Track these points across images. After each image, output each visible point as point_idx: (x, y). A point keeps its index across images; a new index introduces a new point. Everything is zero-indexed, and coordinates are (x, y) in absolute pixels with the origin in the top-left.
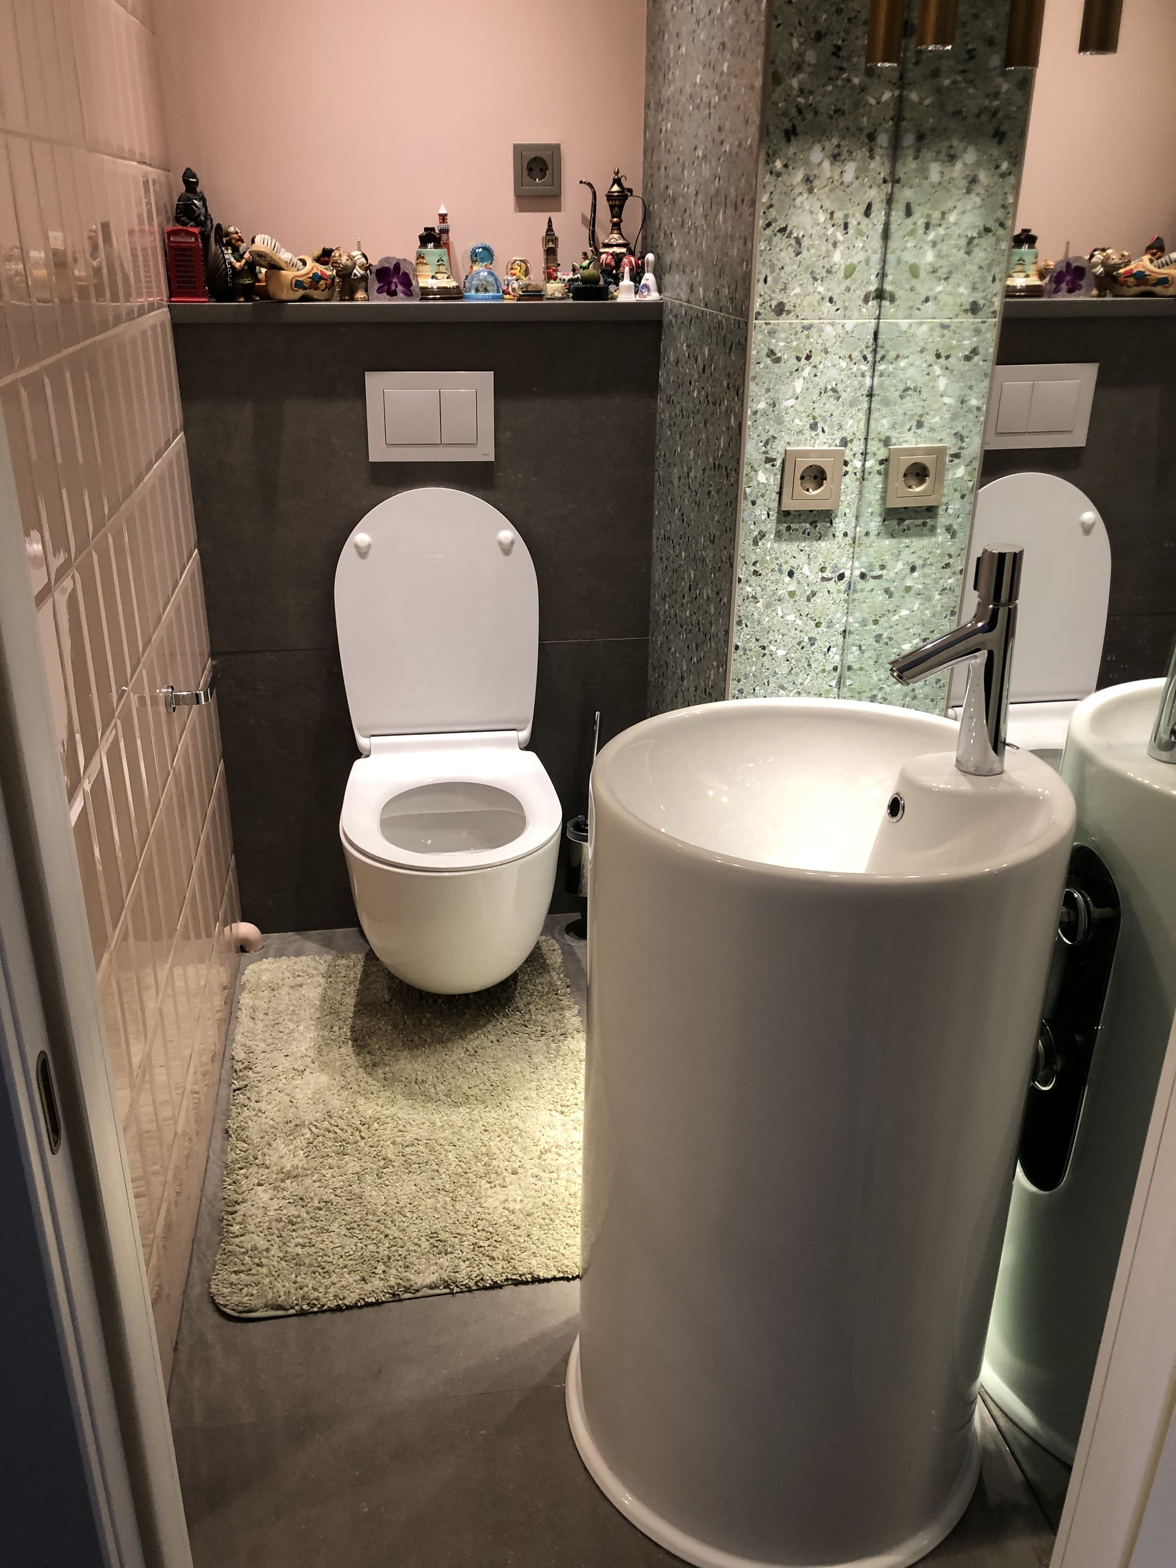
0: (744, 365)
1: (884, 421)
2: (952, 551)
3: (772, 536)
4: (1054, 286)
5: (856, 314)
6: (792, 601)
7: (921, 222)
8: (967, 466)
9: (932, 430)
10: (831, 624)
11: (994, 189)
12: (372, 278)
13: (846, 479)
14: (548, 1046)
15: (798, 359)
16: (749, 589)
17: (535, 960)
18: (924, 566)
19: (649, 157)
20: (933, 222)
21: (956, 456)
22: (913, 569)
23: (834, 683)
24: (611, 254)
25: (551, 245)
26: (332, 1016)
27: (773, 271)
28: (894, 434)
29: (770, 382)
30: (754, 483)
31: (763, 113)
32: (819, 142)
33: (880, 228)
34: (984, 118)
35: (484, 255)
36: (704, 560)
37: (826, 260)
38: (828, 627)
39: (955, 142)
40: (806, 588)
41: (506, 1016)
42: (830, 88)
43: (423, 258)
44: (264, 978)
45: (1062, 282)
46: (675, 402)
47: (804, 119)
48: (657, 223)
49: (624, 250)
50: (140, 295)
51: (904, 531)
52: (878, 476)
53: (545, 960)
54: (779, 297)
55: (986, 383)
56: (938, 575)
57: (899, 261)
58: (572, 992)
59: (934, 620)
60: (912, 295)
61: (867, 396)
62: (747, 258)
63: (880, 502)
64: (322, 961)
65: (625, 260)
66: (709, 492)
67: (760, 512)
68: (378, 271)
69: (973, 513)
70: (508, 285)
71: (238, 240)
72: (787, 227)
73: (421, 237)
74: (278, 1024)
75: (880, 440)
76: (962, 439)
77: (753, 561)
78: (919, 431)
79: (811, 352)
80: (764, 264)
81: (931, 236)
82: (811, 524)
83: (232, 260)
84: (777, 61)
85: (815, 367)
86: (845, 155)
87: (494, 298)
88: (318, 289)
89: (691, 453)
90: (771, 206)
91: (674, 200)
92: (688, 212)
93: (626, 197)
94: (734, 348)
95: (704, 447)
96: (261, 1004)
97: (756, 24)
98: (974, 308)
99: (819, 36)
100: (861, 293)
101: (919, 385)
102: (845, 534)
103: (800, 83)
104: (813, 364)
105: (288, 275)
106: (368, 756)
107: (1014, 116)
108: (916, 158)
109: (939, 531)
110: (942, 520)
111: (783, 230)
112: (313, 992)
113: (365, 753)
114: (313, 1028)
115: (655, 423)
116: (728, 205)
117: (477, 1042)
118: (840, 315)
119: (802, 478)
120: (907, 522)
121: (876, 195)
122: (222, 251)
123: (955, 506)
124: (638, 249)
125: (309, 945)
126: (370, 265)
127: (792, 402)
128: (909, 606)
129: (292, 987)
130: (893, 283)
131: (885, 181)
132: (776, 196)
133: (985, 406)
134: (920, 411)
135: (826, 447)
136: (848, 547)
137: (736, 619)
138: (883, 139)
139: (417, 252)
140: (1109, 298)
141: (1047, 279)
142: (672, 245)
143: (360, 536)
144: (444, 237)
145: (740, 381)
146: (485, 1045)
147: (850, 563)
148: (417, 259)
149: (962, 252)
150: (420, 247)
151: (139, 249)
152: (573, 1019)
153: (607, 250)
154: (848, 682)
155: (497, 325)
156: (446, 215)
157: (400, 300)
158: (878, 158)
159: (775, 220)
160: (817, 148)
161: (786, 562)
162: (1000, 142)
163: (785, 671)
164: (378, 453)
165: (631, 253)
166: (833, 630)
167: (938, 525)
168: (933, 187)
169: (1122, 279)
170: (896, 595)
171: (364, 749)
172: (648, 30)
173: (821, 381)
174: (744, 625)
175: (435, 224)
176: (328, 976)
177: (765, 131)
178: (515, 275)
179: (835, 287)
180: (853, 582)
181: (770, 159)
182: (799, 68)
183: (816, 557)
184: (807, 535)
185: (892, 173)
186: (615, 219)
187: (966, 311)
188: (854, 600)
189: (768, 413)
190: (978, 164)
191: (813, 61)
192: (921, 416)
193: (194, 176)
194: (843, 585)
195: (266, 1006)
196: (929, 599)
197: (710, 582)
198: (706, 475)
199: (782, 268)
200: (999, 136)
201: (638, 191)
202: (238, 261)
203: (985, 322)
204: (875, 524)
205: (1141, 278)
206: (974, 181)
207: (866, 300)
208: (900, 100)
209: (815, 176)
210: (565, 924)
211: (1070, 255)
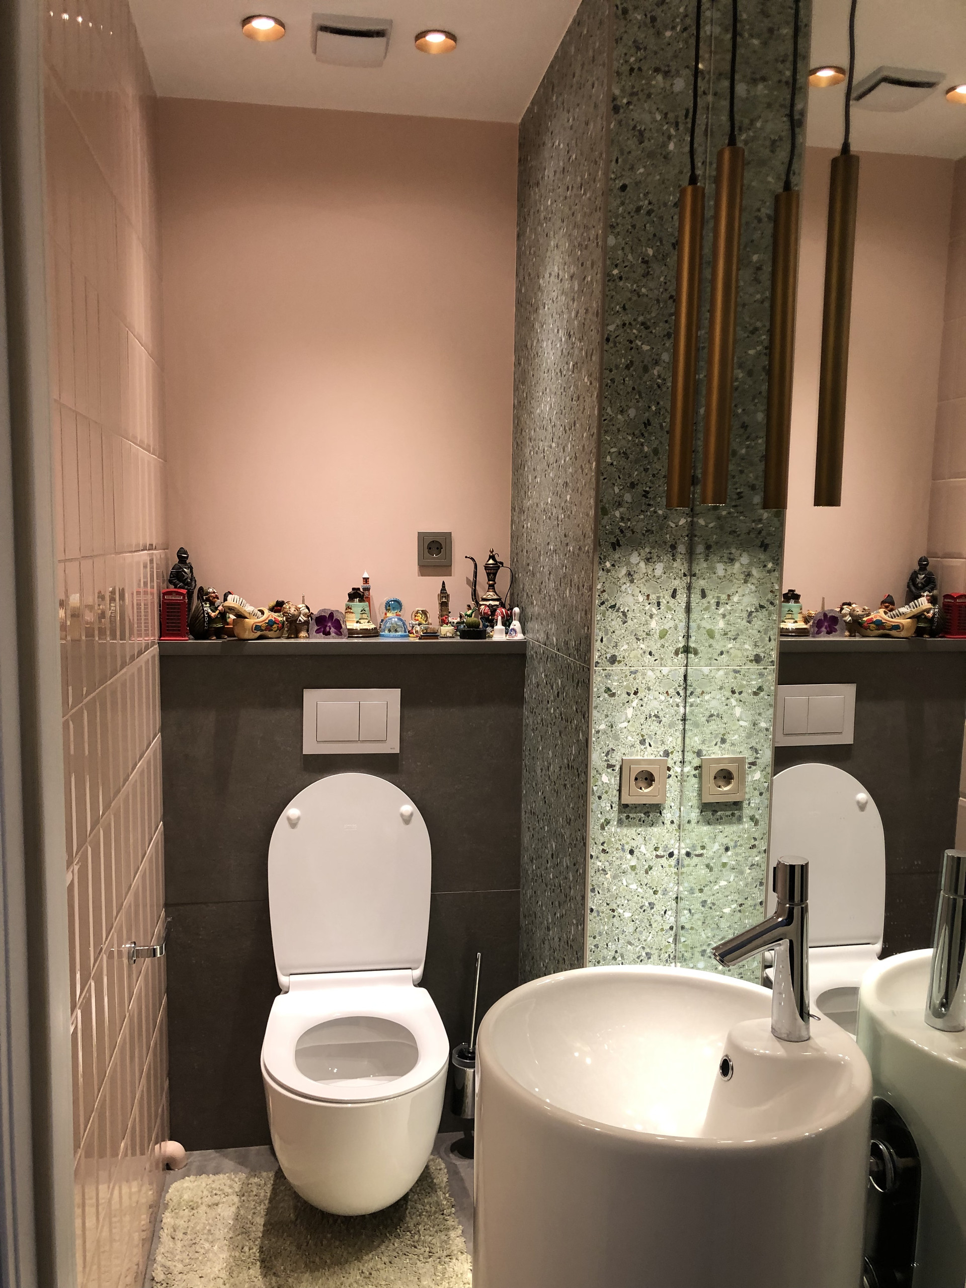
0: (589, 697)
1: (696, 739)
2: (756, 836)
3: (615, 823)
4: (816, 629)
5: (670, 663)
6: (633, 873)
7: (713, 601)
8: (762, 771)
9: (733, 744)
10: (665, 892)
11: (764, 580)
12: (312, 623)
13: (670, 781)
14: (436, 1268)
15: (628, 694)
16: (599, 864)
17: (425, 1182)
18: (735, 846)
19: (515, 542)
20: (721, 601)
21: (753, 764)
22: (727, 849)
23: (671, 940)
24: (488, 606)
25: (444, 600)
26: (244, 1235)
27: (607, 634)
28: (704, 748)
29: (608, 710)
30: (600, 783)
31: (595, 531)
32: (637, 550)
33: (684, 605)
34: (752, 535)
35: (395, 605)
36: (563, 836)
37: (645, 626)
38: (664, 894)
39: (733, 551)
40: (644, 863)
41: (398, 1236)
42: (642, 517)
43: (351, 609)
44: (186, 1197)
45: (821, 627)
46: (537, 714)
47: (624, 536)
48: (521, 587)
49: (497, 603)
50: (140, 635)
51: (718, 820)
52: (694, 778)
53: (432, 1179)
54: (612, 651)
55: (771, 711)
56: (747, 854)
57: (699, 627)
58: (456, 1211)
59: (747, 889)
60: (710, 650)
61: (682, 720)
62: (588, 624)
63: (697, 798)
64: (237, 1179)
65: (498, 611)
66: (565, 785)
67: (605, 804)
68: (317, 618)
69: (770, 806)
70: (413, 627)
71: (214, 598)
72: (616, 604)
73: (349, 595)
74: (195, 1244)
75: (694, 752)
76: (756, 751)
77: (602, 842)
78: (723, 746)
79: (637, 689)
80: (600, 629)
81: (721, 611)
82: (644, 814)
83: (209, 611)
84: (605, 500)
85: (641, 699)
86: (655, 558)
87: (402, 636)
88: (272, 630)
89: (550, 752)
90: (604, 591)
91: (533, 575)
92: (544, 584)
93: (499, 567)
94: (580, 685)
95: (560, 751)
96: (181, 1223)
97: (589, 476)
98: (757, 659)
99: (633, 485)
100: (672, 649)
101: (721, 713)
102: (672, 822)
103: (621, 513)
104: (640, 698)
105: (250, 622)
106: (286, 992)
107: (774, 533)
108: (706, 560)
109: (745, 820)
110: (747, 812)
111: (613, 607)
112: (227, 1212)
113: (284, 990)
114: (226, 1248)
115: (522, 725)
116: (573, 585)
117: (371, 1264)
118: (658, 663)
119: (636, 779)
120: (719, 813)
121: (679, 584)
122: (202, 605)
123: (756, 801)
124: (508, 602)
125: (228, 1163)
126: (312, 613)
127: (625, 724)
128: (726, 878)
129: (209, 1206)
130: (696, 642)
131: (685, 575)
132: (607, 585)
133: (772, 728)
134: (723, 731)
135: (652, 757)
136: (675, 832)
137: (590, 887)
138: (681, 549)
139: (346, 605)
140: (857, 639)
141: (811, 623)
142: (532, 603)
143: (292, 811)
144: (366, 593)
145: (585, 708)
146: (378, 1267)
147: (678, 844)
148: (346, 609)
149: (745, 621)
150: (348, 601)
151: (143, 604)
152: (457, 1240)
153: (485, 603)
154: (683, 939)
155: (404, 656)
156: (368, 578)
157: (333, 639)
158: (679, 560)
159: (607, 600)
160: (635, 554)
161: (627, 843)
162: (765, 550)
163: (631, 930)
164: (310, 747)
165: (503, 605)
166: (667, 897)
167: (744, 816)
168: (720, 579)
169: (865, 624)
170: (715, 869)
171: (283, 986)
172: (513, 463)
173: (646, 710)
174: (596, 892)
175: (360, 585)
176: (241, 1194)
177: (597, 543)
178: (417, 620)
179: (654, 645)
180: (680, 859)
181: (602, 561)
182: (620, 505)
183: (650, 839)
184: (642, 822)
185: (690, 570)
186: (491, 582)
187: (751, 661)
188: (682, 873)
189: (608, 732)
190: (750, 564)
191: (630, 500)
192: (724, 735)
193: (186, 553)
194: (673, 861)
195: (186, 1225)
196: (742, 873)
197: (568, 854)
198: (562, 771)
199: (614, 632)
200: (764, 547)
201: (507, 563)
202: (214, 612)
203: (766, 668)
204: (694, 815)
205: (879, 624)
206: (749, 575)
207: (677, 653)
208: (692, 524)
209: (634, 571)
210: (449, 1143)
211: (826, 609)
